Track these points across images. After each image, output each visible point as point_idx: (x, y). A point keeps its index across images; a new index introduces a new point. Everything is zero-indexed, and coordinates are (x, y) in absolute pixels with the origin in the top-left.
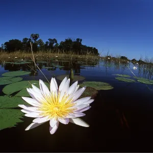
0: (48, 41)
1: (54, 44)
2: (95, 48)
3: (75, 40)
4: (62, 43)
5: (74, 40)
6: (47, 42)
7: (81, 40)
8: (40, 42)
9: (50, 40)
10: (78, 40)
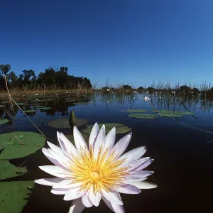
0: (23, 73)
1: (31, 78)
2: (85, 78)
3: (59, 70)
4: (41, 75)
5: (57, 69)
6: (21, 76)
7: (67, 69)
8: (12, 75)
9: (25, 71)
10: (62, 68)
